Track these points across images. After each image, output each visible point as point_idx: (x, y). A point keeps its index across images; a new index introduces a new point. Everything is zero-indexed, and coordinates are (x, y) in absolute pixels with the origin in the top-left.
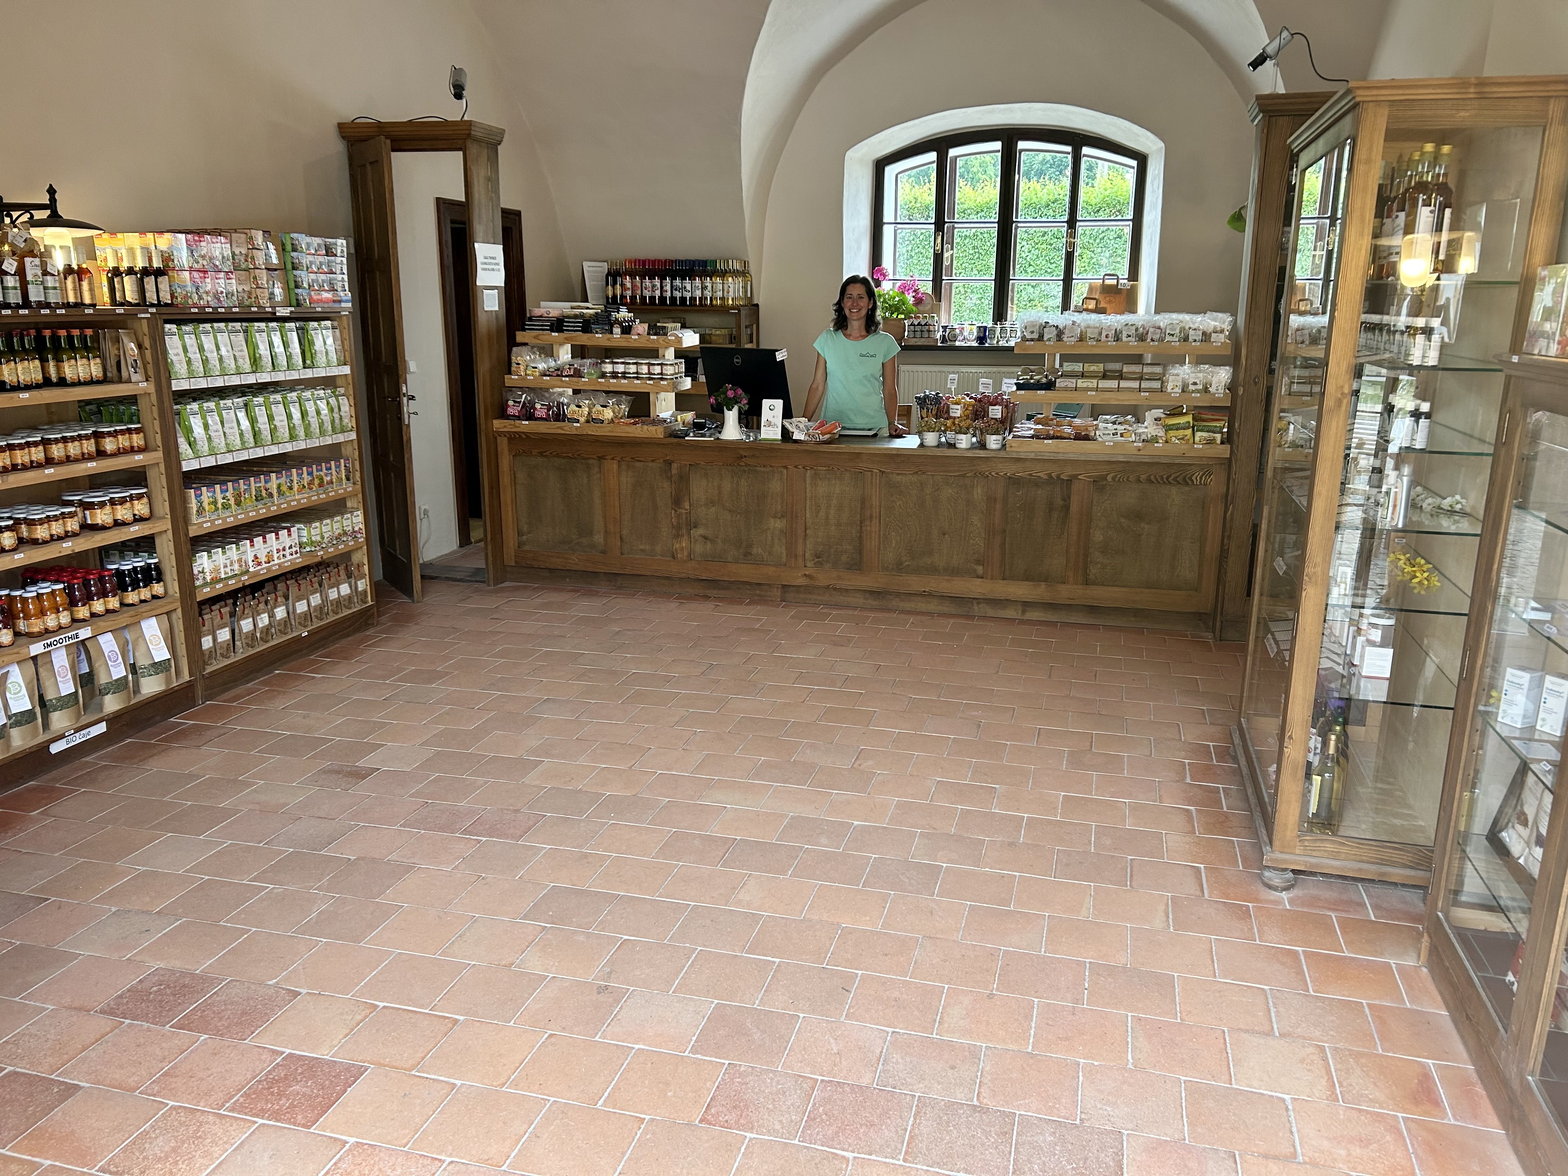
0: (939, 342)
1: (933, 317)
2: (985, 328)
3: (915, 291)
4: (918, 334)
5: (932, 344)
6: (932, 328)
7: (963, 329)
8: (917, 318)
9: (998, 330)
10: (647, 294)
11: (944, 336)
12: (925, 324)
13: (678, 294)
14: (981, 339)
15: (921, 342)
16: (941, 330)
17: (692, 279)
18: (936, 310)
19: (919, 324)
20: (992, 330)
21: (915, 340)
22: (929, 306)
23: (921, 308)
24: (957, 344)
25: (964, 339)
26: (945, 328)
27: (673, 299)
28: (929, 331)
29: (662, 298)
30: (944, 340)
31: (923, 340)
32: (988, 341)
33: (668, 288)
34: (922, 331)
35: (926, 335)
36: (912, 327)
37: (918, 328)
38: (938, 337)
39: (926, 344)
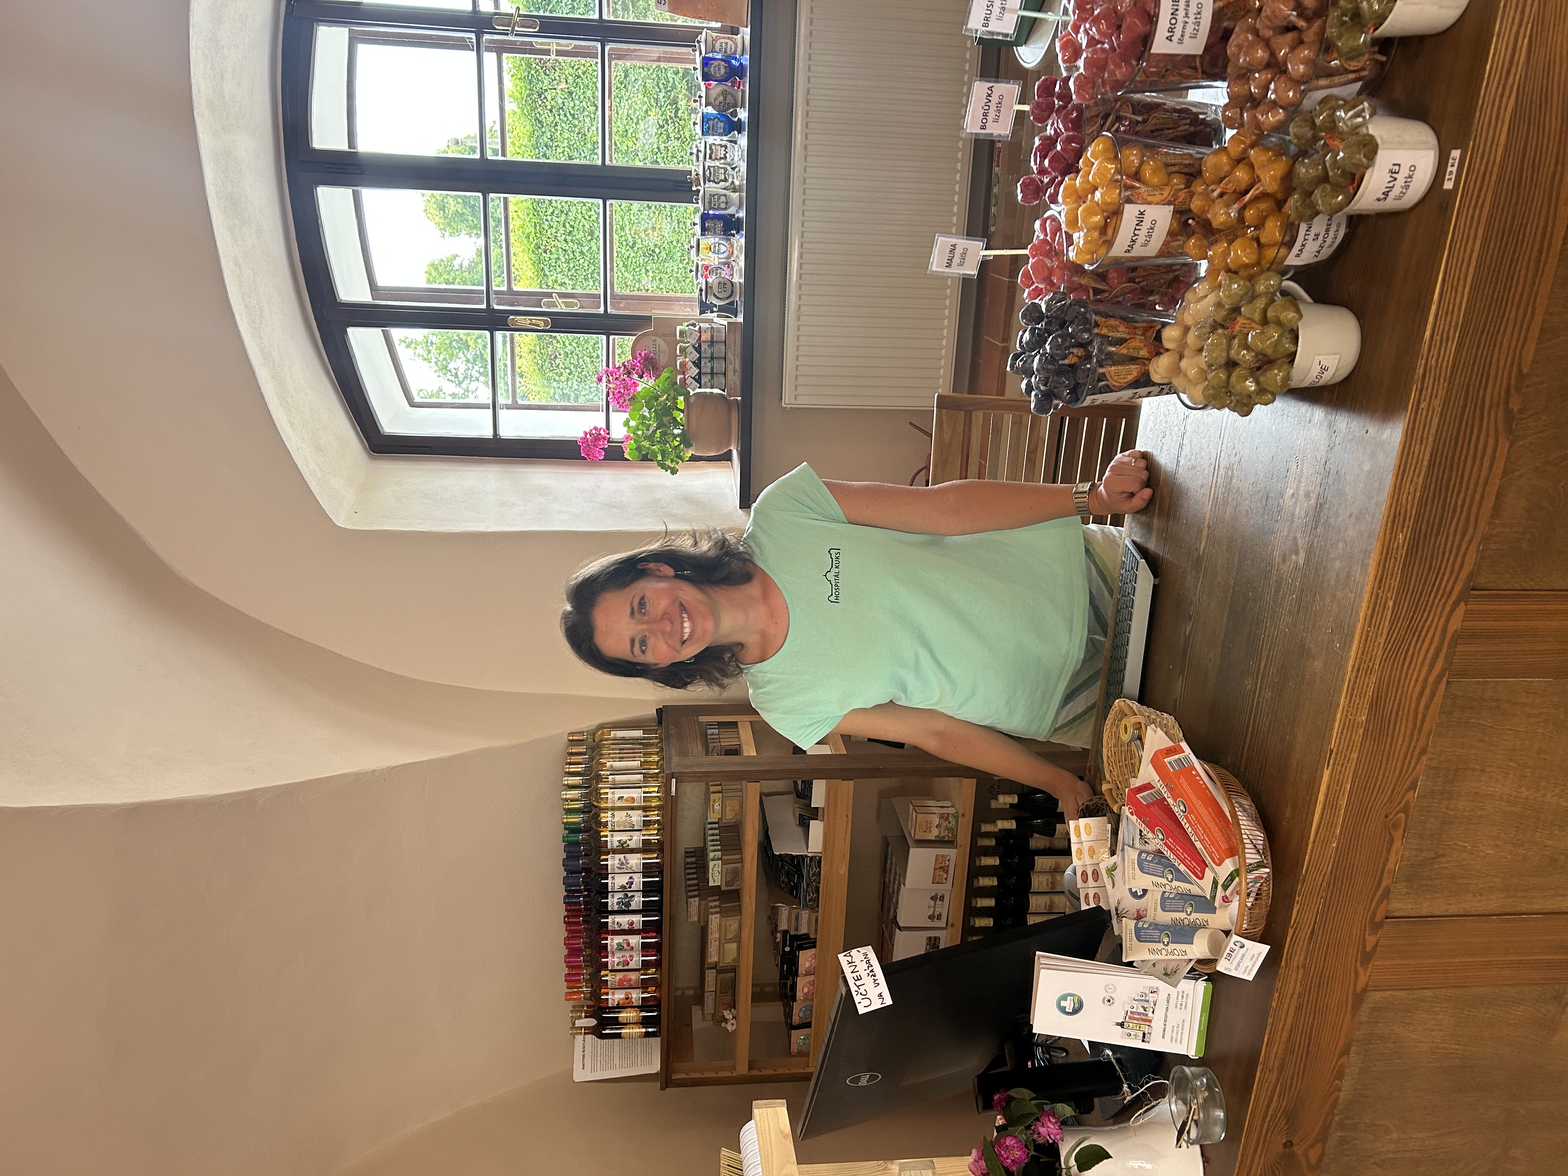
0: (733, 320)
1: (682, 333)
2: (705, 218)
3: (629, 373)
4: (719, 366)
5: (738, 335)
6: (705, 337)
7: (706, 268)
8: (684, 369)
9: (711, 187)
10: (637, 960)
11: (721, 309)
12: (698, 350)
13: (638, 901)
14: (730, 226)
15: (735, 363)
16: (708, 315)
17: (604, 872)
18: (667, 327)
19: (698, 364)
20: (712, 200)
21: (730, 374)
22: (660, 341)
23: (663, 360)
24: (738, 279)
25: (728, 264)
26: (704, 307)
27: (646, 909)
28: (712, 343)
29: (646, 929)
30: (729, 309)
31: (730, 356)
32: (731, 210)
33: (623, 920)
34: (712, 358)
35: (719, 349)
36: (704, 379)
37: (706, 367)
38: (724, 322)
39: (738, 349)
